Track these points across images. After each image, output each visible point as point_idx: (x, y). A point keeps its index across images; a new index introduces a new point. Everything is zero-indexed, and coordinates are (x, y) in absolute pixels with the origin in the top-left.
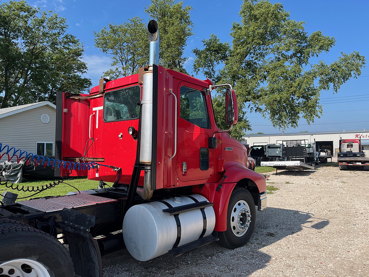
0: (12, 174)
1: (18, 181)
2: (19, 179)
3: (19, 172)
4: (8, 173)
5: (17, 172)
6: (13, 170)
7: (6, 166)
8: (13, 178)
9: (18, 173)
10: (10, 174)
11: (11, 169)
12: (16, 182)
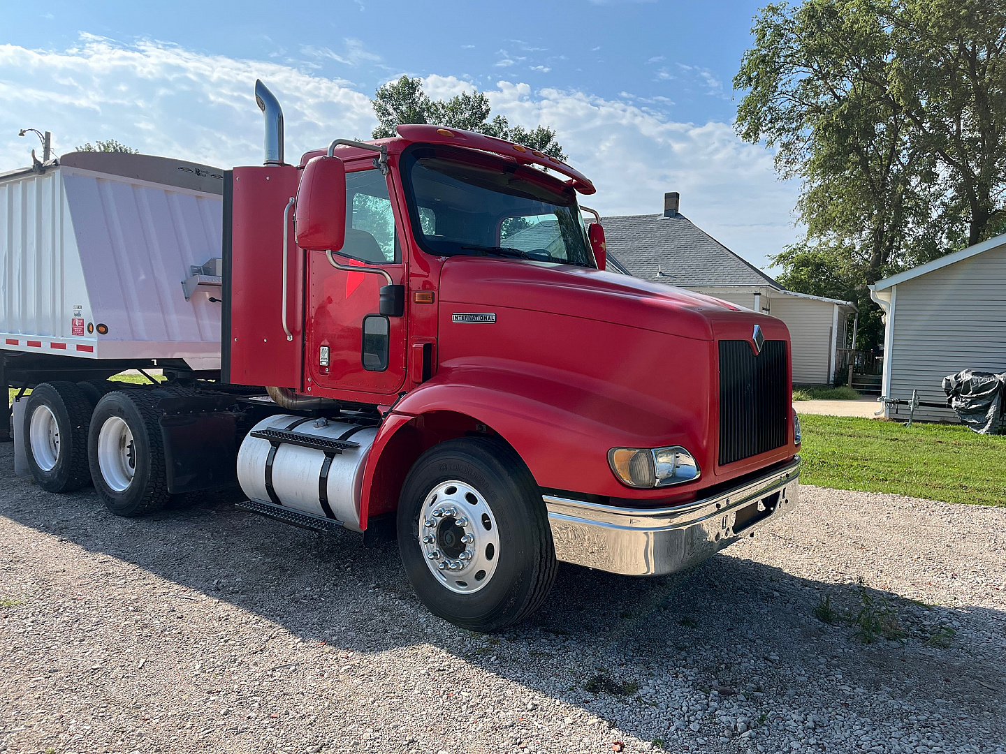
0: (974, 406)
1: (987, 427)
2: (990, 422)
3: (991, 403)
4: (964, 402)
5: (986, 402)
6: (974, 395)
7: (959, 384)
8: (978, 418)
9: (988, 406)
10: (966, 405)
11: (971, 392)
12: (984, 430)
